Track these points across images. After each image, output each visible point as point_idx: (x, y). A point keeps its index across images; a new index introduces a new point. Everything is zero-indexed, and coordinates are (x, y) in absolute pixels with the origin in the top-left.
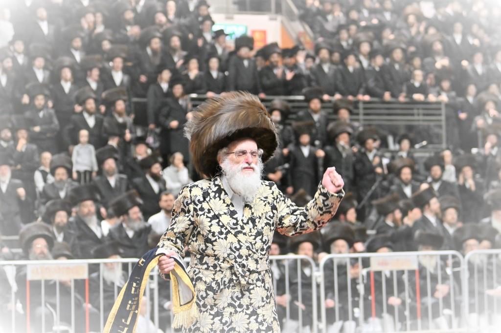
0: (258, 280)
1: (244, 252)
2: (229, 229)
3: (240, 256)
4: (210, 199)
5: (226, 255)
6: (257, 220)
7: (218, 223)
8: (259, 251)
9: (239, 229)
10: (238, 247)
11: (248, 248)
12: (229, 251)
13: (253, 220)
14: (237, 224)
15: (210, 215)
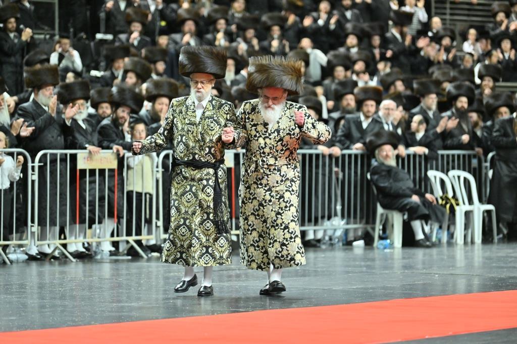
0: (275, 169)
1: (267, 150)
2: (261, 134)
3: (264, 153)
4: (255, 113)
5: (255, 151)
6: (281, 131)
7: (256, 129)
8: (279, 151)
9: (267, 135)
10: (264, 146)
11: (270, 148)
12: (257, 149)
13: (278, 131)
14: (266, 132)
15: (252, 123)
